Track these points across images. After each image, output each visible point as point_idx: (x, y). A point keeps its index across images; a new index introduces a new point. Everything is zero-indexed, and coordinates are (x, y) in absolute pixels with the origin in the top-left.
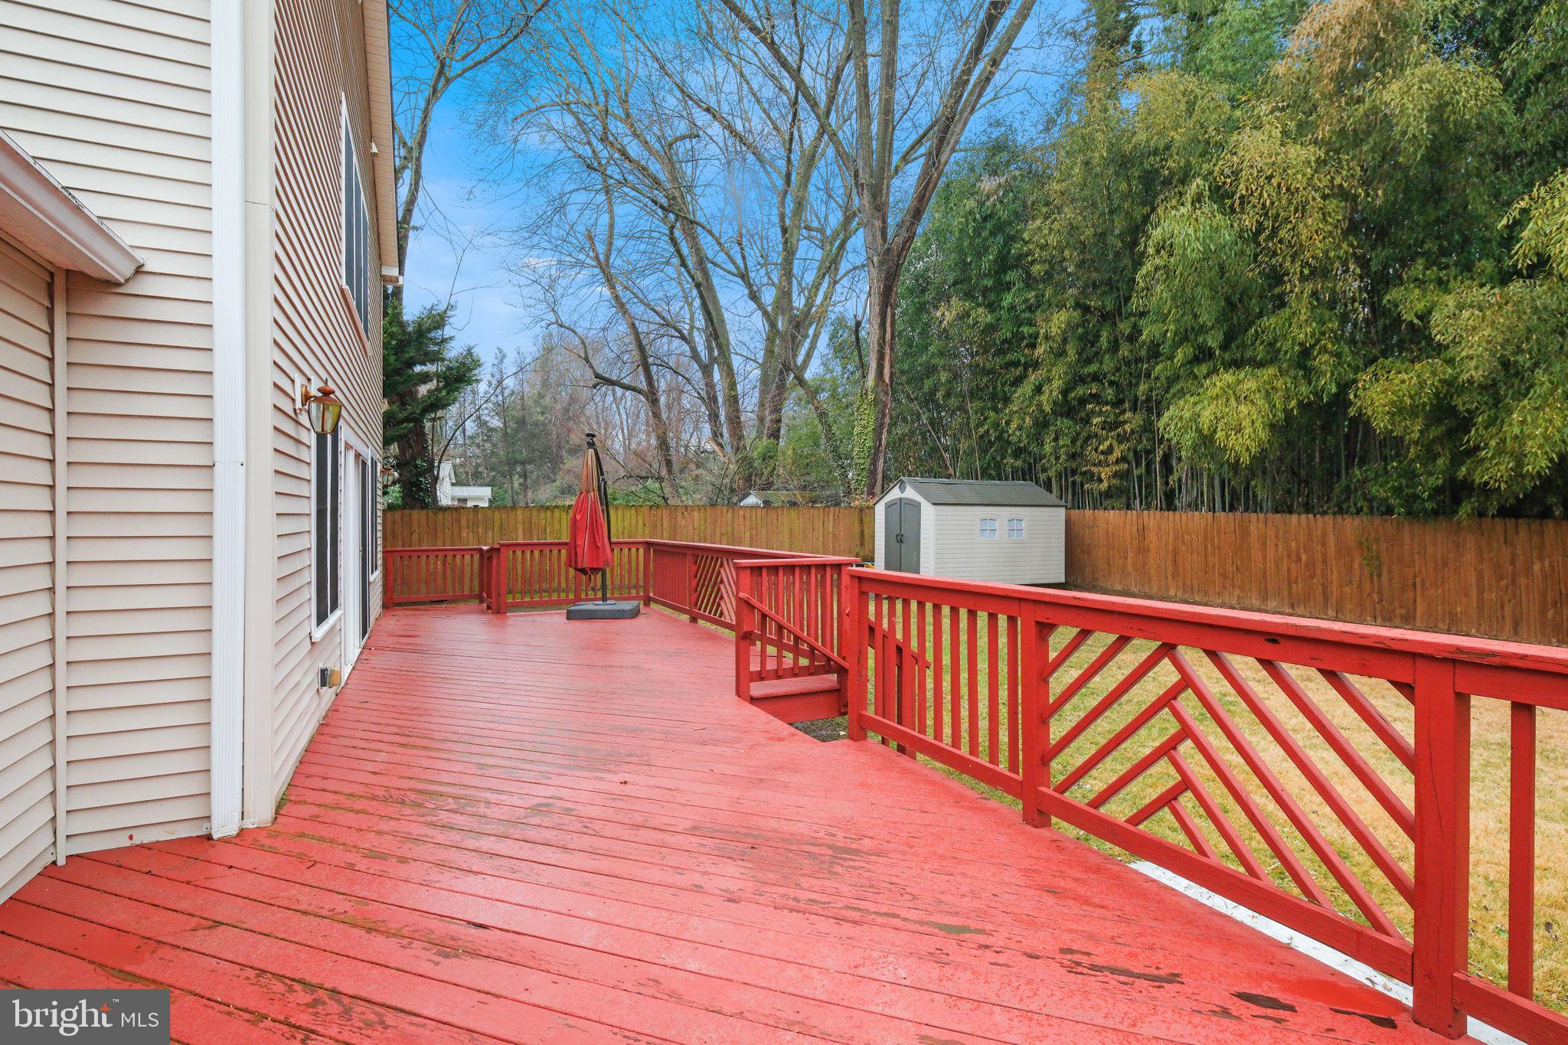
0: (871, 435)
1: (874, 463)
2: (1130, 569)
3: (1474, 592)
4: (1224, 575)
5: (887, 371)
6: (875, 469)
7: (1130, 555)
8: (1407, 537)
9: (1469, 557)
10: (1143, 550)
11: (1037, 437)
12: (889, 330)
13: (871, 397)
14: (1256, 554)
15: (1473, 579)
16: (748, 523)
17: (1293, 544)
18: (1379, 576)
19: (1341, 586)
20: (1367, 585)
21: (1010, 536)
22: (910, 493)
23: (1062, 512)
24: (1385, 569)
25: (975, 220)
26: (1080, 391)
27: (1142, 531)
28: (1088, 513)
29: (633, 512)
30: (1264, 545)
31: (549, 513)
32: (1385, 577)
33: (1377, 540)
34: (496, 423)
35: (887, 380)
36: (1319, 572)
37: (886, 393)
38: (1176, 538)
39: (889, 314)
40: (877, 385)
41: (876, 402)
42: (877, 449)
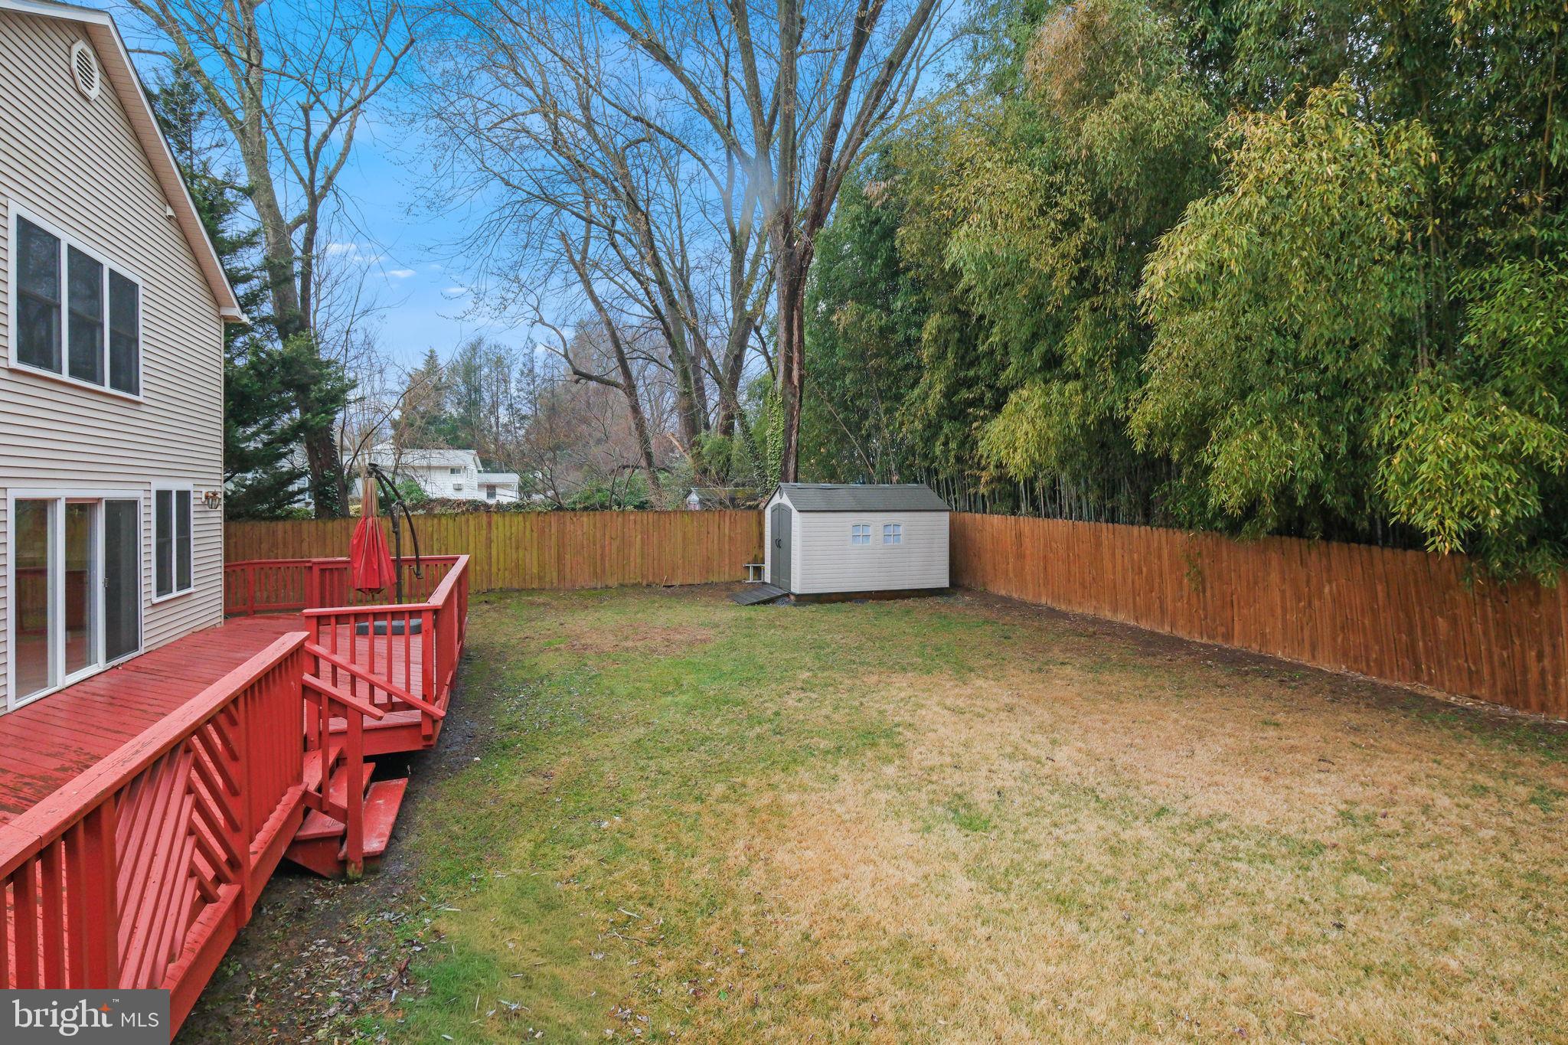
0: (781, 437)
1: (785, 464)
2: (1011, 575)
3: (1279, 611)
4: (1083, 585)
5: (795, 374)
6: (787, 471)
7: (1011, 560)
8: (1225, 554)
9: (1274, 577)
10: (1020, 556)
11: (929, 441)
12: (796, 333)
13: (780, 399)
14: (1107, 563)
15: (1278, 599)
16: (638, 527)
17: (1136, 556)
18: (1204, 591)
19: (1174, 601)
20: (1194, 600)
21: (885, 541)
22: (785, 500)
23: (945, 517)
24: (1208, 585)
25: (861, 226)
26: (965, 394)
27: (1019, 536)
28: (978, 516)
29: (521, 518)
30: (1113, 554)
31: (436, 521)
32: (1208, 594)
33: (1200, 554)
34: (526, 410)
35: (796, 382)
36: (1156, 585)
37: (794, 395)
38: (1045, 546)
39: (796, 317)
40: (784, 388)
41: (784, 404)
42: (787, 449)
